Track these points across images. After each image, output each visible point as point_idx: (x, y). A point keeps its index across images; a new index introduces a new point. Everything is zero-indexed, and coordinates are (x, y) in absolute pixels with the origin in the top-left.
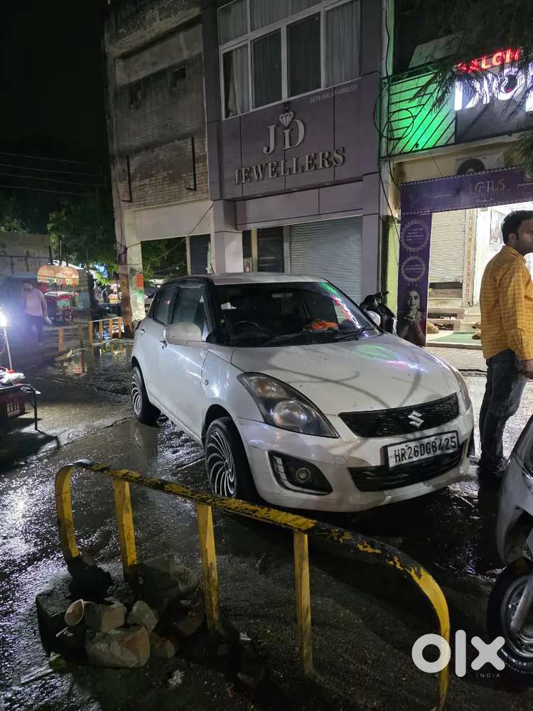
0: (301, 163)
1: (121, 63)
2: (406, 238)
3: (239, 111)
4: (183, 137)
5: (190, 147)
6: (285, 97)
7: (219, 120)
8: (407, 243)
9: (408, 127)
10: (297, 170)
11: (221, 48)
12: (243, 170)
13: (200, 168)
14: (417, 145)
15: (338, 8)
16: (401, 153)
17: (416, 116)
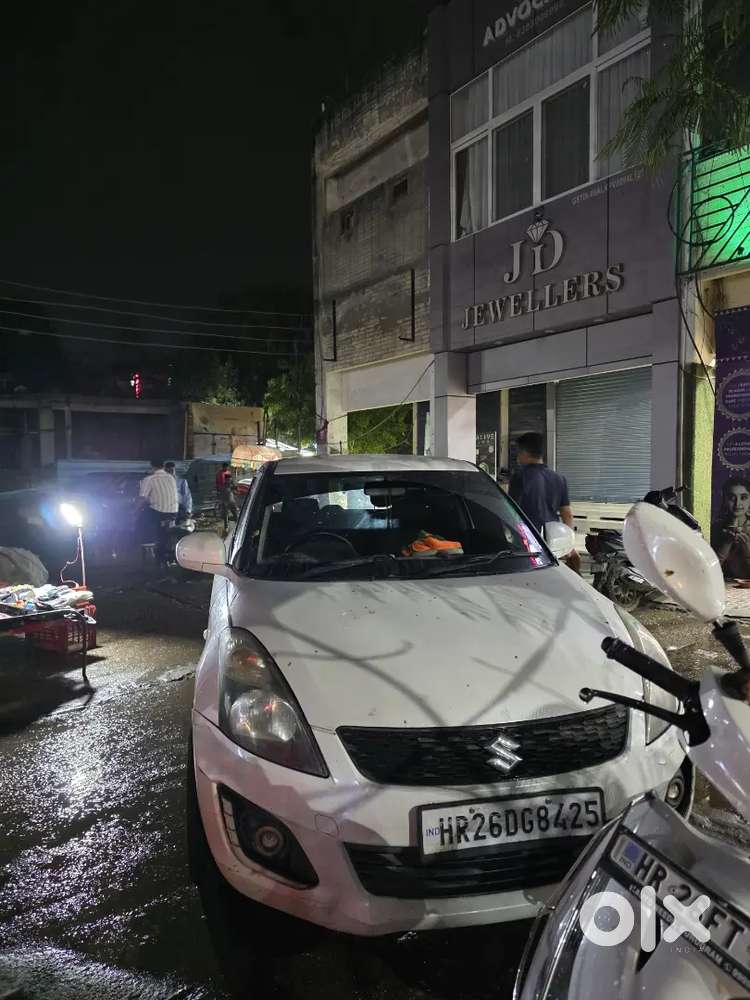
0: (557, 293)
1: (334, 184)
2: (724, 398)
3: (475, 228)
4: (400, 271)
5: (410, 282)
6: (537, 200)
7: (447, 243)
8: (726, 405)
9: (724, 224)
10: (551, 303)
11: (452, 147)
12: (476, 308)
13: (421, 309)
14: (740, 249)
15: (617, 64)
16: (712, 265)
17: (737, 205)
